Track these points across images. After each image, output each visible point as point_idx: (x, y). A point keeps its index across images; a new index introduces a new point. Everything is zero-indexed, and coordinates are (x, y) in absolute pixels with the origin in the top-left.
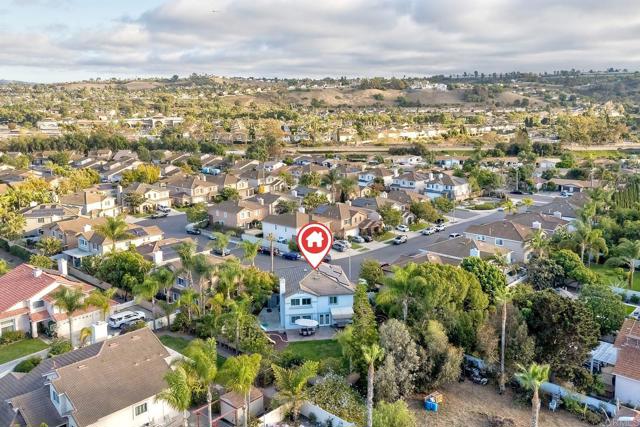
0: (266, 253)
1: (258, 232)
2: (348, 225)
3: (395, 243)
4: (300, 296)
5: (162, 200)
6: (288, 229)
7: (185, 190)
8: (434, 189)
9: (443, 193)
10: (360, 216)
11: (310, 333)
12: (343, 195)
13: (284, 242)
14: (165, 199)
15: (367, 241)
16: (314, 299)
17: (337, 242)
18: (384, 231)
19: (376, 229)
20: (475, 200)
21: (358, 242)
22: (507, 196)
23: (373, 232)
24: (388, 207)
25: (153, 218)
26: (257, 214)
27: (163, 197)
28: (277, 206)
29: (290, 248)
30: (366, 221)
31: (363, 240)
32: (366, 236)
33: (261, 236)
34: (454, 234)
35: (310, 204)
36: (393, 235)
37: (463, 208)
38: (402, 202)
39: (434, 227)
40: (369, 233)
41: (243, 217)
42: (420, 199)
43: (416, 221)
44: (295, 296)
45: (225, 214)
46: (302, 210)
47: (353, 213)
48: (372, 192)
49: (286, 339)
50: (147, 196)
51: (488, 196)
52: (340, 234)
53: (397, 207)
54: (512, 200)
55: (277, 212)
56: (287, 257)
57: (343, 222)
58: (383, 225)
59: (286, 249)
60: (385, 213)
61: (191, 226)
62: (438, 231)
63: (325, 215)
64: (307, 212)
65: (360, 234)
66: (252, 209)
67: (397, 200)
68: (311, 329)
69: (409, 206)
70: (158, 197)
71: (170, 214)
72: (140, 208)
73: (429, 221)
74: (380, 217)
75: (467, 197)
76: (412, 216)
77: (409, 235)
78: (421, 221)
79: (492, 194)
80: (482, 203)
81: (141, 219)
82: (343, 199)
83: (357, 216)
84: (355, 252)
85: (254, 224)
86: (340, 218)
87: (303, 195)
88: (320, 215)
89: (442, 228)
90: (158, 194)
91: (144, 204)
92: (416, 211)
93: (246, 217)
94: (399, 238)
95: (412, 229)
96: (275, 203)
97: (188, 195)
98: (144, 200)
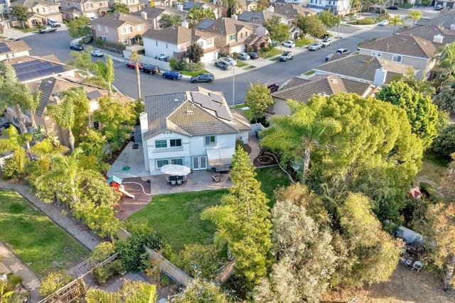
0: (147, 71)
1: (140, 48)
2: (234, 40)
3: (281, 60)
4: (167, 137)
5: (51, 14)
6: (169, 45)
7: (74, 4)
8: (318, 5)
9: (326, 9)
10: (246, 31)
11: (179, 182)
12: (229, 10)
13: (166, 60)
14: (54, 14)
15: (252, 58)
16: (185, 140)
17: (222, 59)
18: (271, 47)
19: (262, 45)
20: (355, 15)
21: (244, 59)
22: (386, 10)
23: (259, 48)
24: (276, 21)
25: (41, 33)
26: (140, 29)
27: (53, 11)
28: (160, 21)
29: (171, 65)
30: (253, 37)
31: (249, 57)
32: (252, 53)
33: (142, 52)
34: (342, 50)
35: (195, 18)
36: (279, 52)
37: (345, 22)
38: (289, 16)
39: (320, 42)
40: (254, 50)
41: (125, 32)
42: (307, 13)
43: (301, 36)
44: (161, 137)
45: (107, 29)
46: (186, 24)
47: (239, 28)
48: (258, 6)
49: (149, 191)
50: (35, 11)
51: (367, 11)
52: (225, 51)
53: (284, 21)
54: (390, 15)
55: (161, 27)
56: (168, 77)
57: (228, 37)
58: (270, 41)
59: (167, 67)
60: (271, 27)
61: (76, 41)
62: (324, 46)
63: (210, 30)
64: (191, 26)
65: (246, 51)
66: (135, 23)
67: (284, 14)
68: (181, 178)
69: (296, 20)
70: (47, 12)
71: (58, 29)
72: (29, 22)
73: (316, 36)
74: (267, 32)
75: (348, 12)
76: (298, 31)
77: (295, 51)
78: (307, 36)
79: (371, 10)
80: (362, 18)
81: (29, 34)
82: (229, 13)
83: (243, 31)
84: (240, 71)
85: (136, 40)
86: (225, 34)
87: (188, 9)
88: (205, 30)
89: (327, 44)
90: (46, 8)
91: (32, 19)
92: (303, 26)
93: (128, 32)
94: (286, 55)
95: (298, 45)
96: (159, 18)
97: (78, 10)
98: (32, 14)
